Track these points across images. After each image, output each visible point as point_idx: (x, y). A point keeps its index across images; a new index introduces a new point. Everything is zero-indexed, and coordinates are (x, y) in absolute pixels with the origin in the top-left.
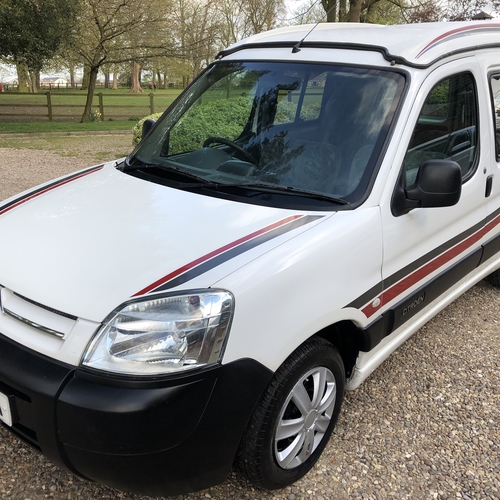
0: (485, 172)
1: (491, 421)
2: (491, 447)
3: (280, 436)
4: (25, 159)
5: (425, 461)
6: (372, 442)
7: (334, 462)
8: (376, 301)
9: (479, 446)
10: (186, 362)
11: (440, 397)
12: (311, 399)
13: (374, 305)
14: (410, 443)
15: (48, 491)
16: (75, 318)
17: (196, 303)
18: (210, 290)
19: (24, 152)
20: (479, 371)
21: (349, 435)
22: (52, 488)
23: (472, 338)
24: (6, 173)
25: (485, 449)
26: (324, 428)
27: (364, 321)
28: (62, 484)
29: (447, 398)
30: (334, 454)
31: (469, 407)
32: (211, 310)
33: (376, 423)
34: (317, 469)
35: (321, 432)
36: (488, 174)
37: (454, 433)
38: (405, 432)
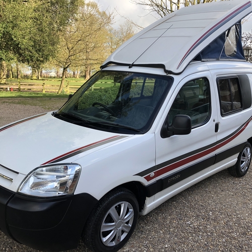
0: (214, 121)
1: (209, 234)
2: (205, 244)
3: (103, 230)
4: (27, 110)
5: (173, 248)
6: (151, 239)
7: (133, 247)
8: (152, 174)
9: (200, 244)
10: (59, 192)
11: (189, 222)
12: (119, 215)
13: (151, 176)
14: (169, 241)
15: (5, 250)
16: (18, 173)
17: (66, 169)
18: (72, 164)
19: (28, 107)
20: (211, 212)
21: (142, 236)
22: (7, 249)
23: (213, 198)
24: (17, 116)
25: (202, 245)
26: (128, 230)
27: (146, 183)
28: (11, 248)
29: (192, 223)
30: (133, 243)
31: (201, 228)
32: (71, 172)
33: (156, 232)
34: (123, 249)
35: (126, 232)
36: (216, 122)
37: (190, 238)
38: (168, 236)
